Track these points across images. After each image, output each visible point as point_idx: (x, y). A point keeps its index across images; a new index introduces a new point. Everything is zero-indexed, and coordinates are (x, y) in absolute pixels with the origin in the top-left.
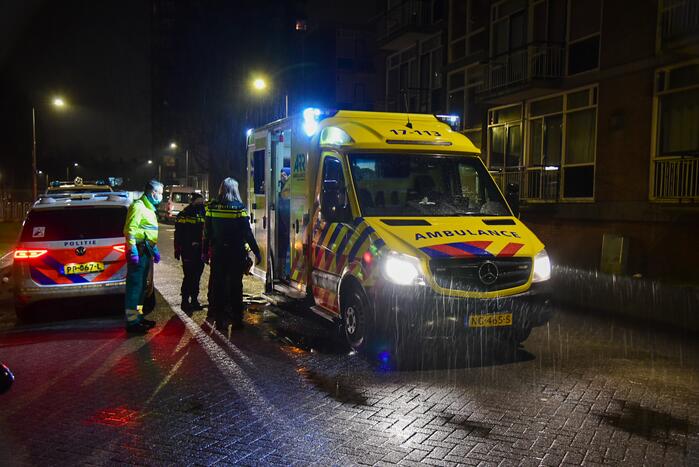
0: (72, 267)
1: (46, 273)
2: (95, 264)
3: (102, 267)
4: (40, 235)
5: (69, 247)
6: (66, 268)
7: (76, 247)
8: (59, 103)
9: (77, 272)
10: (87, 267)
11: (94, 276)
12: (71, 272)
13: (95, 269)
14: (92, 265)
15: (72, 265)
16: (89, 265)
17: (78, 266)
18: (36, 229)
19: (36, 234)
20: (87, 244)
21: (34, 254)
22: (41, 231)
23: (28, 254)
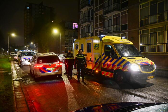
0: (48, 69)
1: (43, 70)
2: (53, 68)
3: (54, 68)
4: (41, 62)
5: (47, 64)
6: (47, 69)
7: (49, 64)
8: (13, 35)
9: (49, 70)
10: (51, 69)
11: (52, 71)
12: (48, 70)
13: (53, 69)
14: (52, 68)
15: (48, 68)
16: (51, 68)
17: (49, 68)
18: (40, 61)
19: (40, 62)
20: (51, 64)
21: (40, 66)
22: (41, 61)
23: (39, 66)
